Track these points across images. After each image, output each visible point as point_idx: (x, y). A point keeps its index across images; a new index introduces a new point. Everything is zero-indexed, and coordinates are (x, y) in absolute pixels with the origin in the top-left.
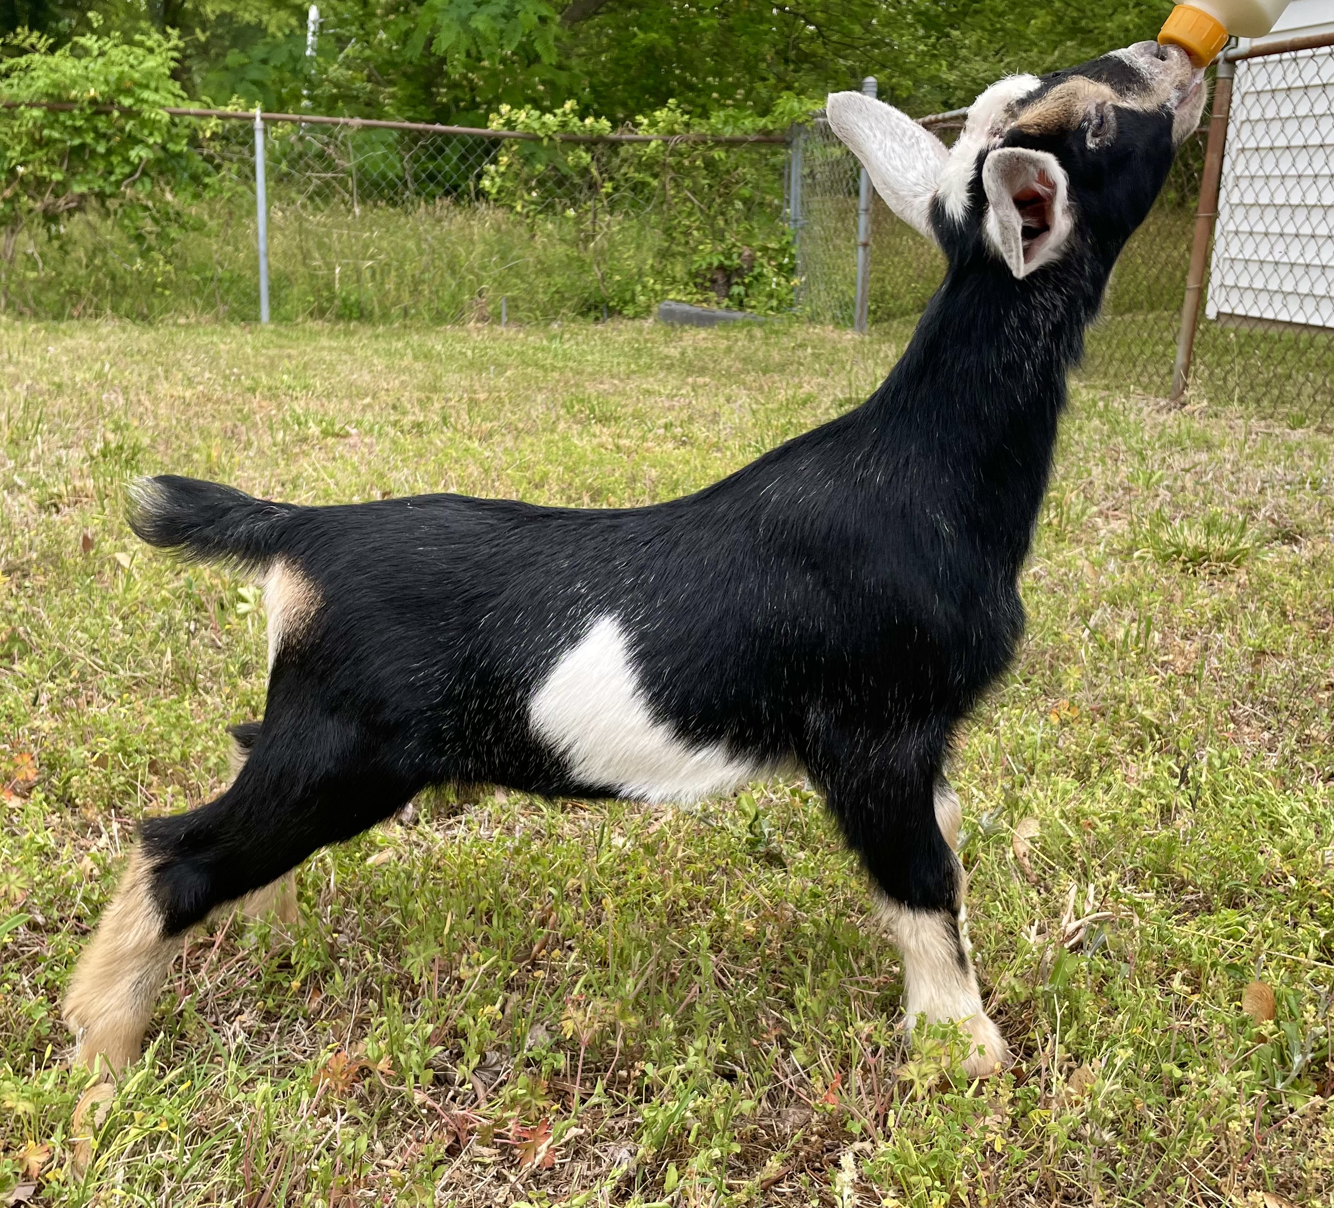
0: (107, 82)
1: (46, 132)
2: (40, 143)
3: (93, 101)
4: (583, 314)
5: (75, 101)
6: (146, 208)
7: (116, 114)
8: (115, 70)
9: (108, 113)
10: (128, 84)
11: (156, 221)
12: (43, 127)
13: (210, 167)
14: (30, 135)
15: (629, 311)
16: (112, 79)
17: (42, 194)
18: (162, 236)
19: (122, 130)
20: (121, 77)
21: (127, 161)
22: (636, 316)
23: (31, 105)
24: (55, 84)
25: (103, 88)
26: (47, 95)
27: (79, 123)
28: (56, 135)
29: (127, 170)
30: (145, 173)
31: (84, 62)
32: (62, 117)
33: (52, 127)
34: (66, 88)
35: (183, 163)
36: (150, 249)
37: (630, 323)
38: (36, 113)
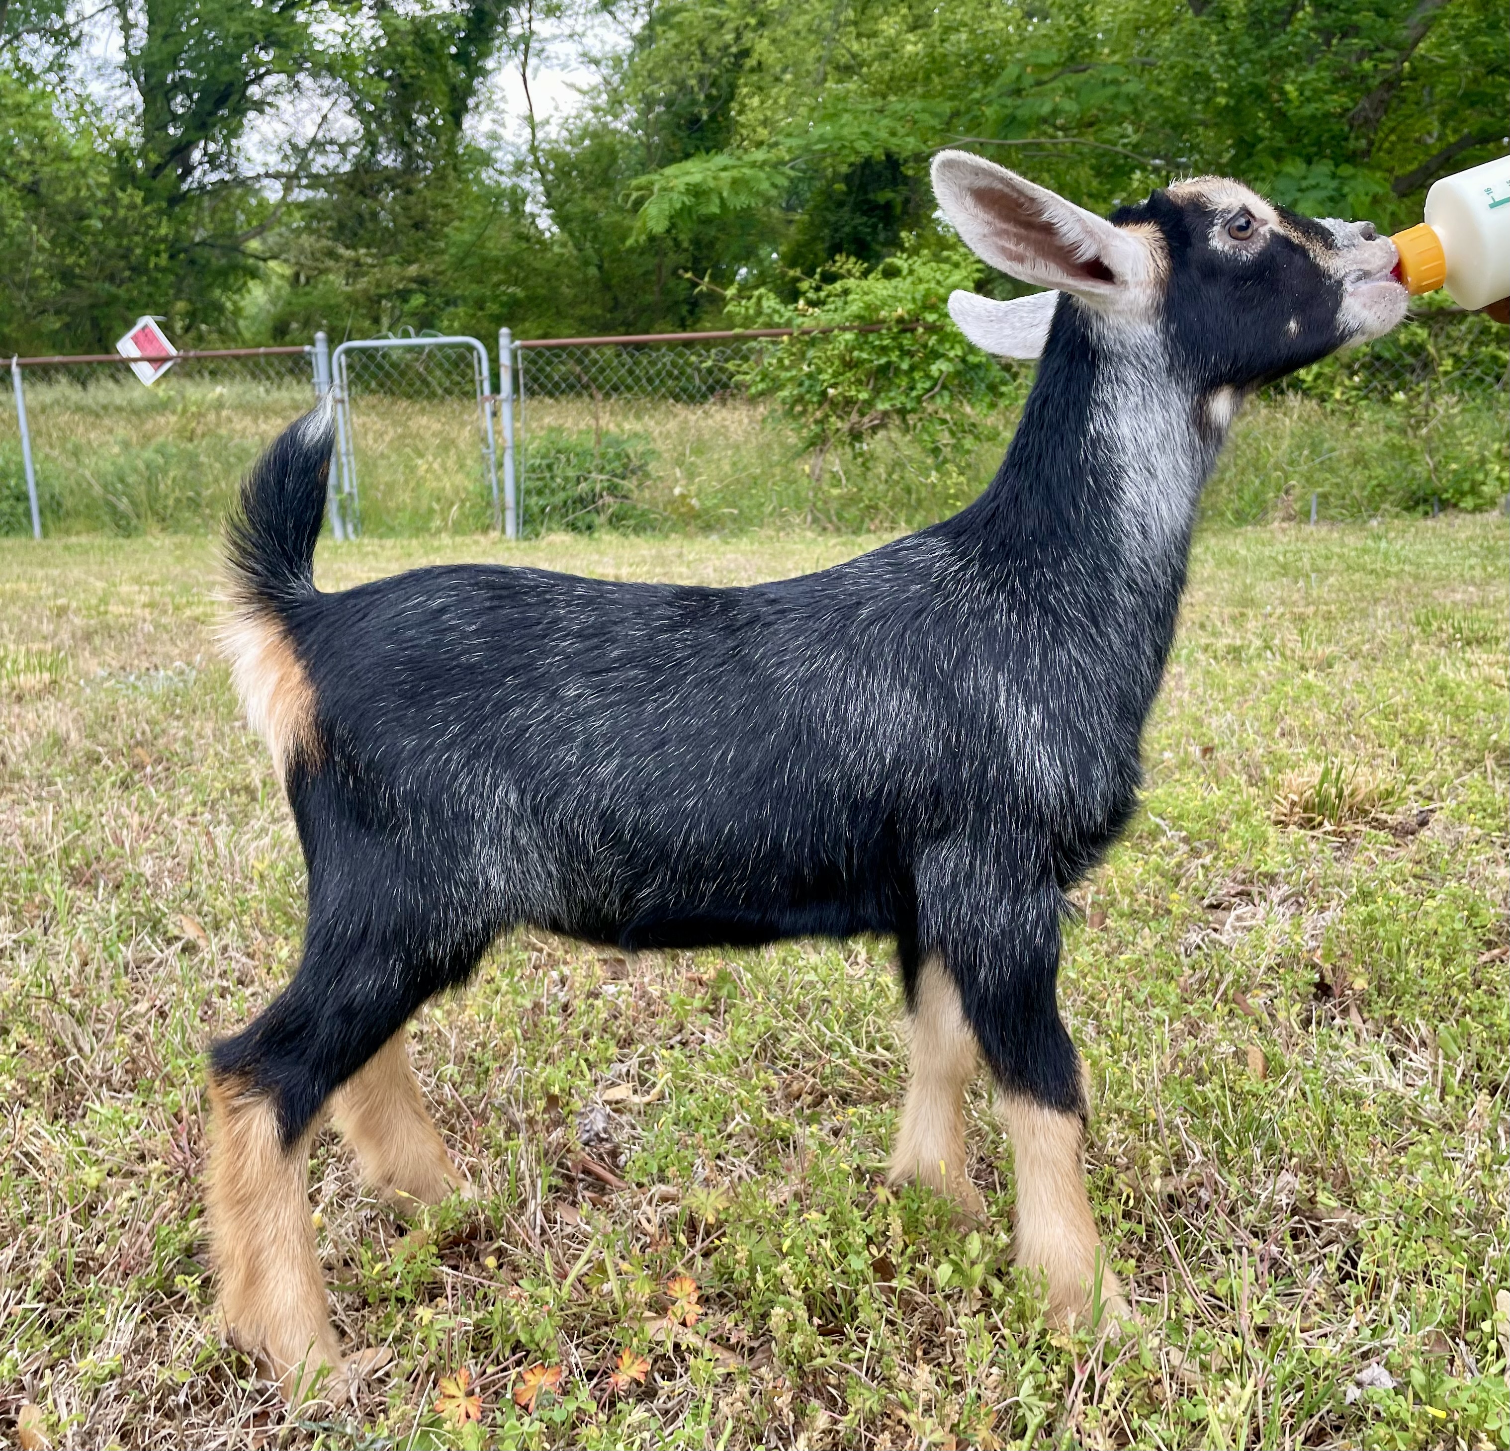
0: (914, 300)
1: (856, 354)
2: (850, 365)
3: (900, 320)
4: (1408, 509)
5: (883, 321)
6: (944, 421)
7: (921, 330)
8: (922, 287)
9: (913, 330)
10: (933, 300)
11: (953, 434)
12: (854, 349)
13: (1007, 376)
14: (842, 358)
15: (1468, 502)
16: (918, 296)
17: (849, 414)
18: (957, 448)
19: (925, 346)
20: (927, 295)
21: (928, 376)
22: (1477, 509)
23: (844, 329)
24: (868, 307)
25: (911, 306)
26: (859, 317)
27: (886, 342)
28: (865, 356)
29: (928, 385)
30: (944, 387)
31: (895, 282)
32: (871, 338)
33: (861, 350)
34: (877, 309)
35: (982, 374)
36: (946, 461)
37: (1469, 517)
38: (849, 336)
